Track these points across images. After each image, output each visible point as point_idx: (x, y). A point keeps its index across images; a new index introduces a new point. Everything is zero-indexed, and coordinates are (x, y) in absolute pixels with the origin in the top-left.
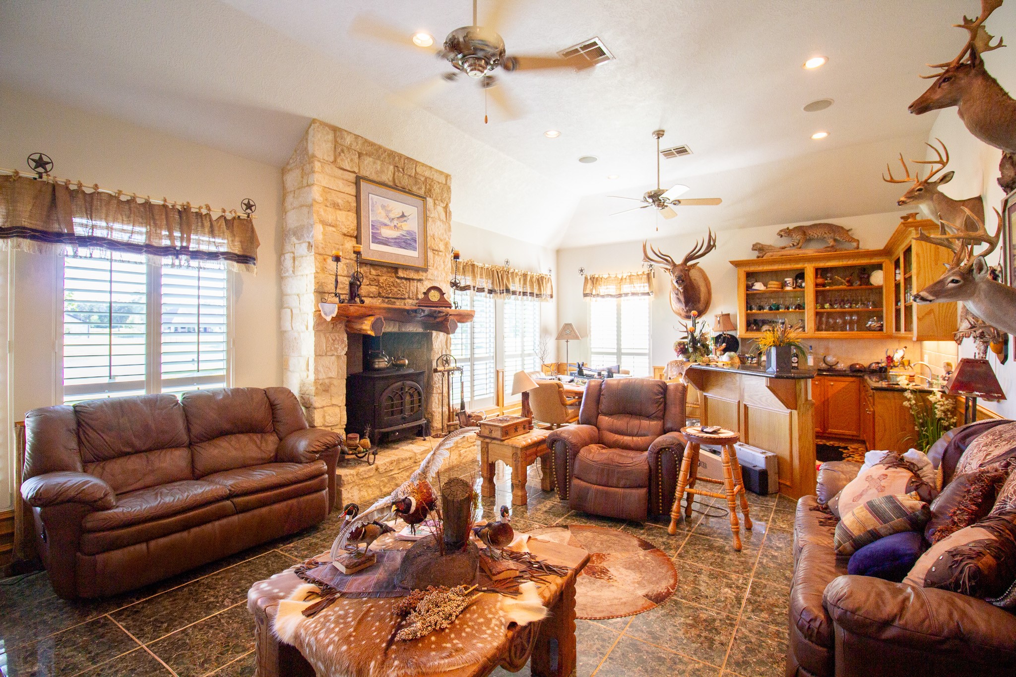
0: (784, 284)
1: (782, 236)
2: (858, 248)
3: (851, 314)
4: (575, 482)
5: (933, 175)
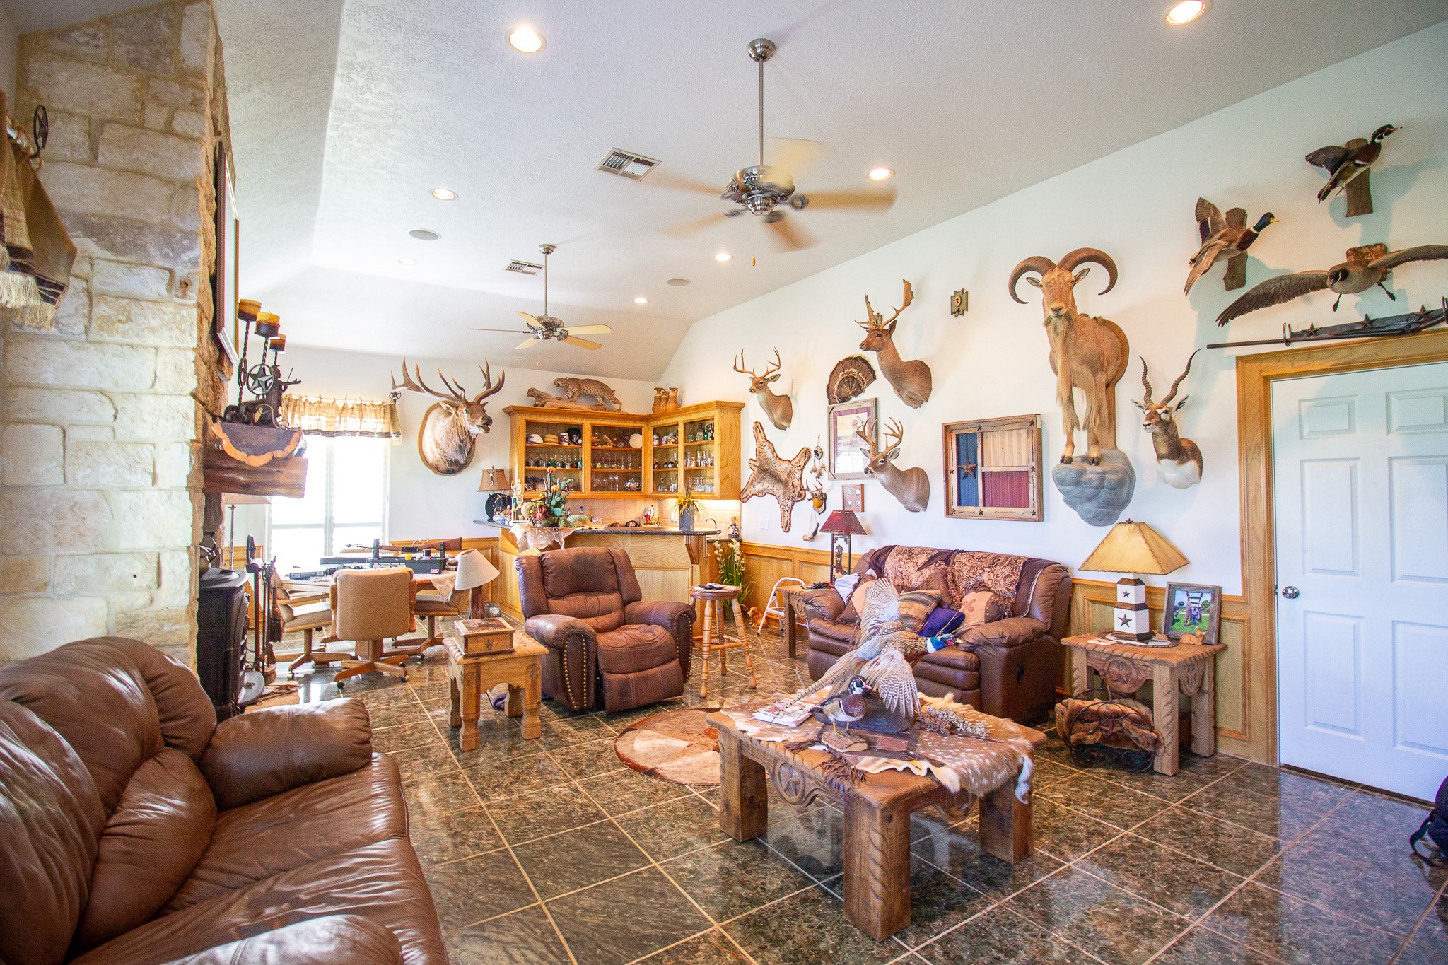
0: (560, 440)
1: (559, 386)
2: (620, 410)
3: (614, 474)
4: (612, 677)
5: (768, 373)
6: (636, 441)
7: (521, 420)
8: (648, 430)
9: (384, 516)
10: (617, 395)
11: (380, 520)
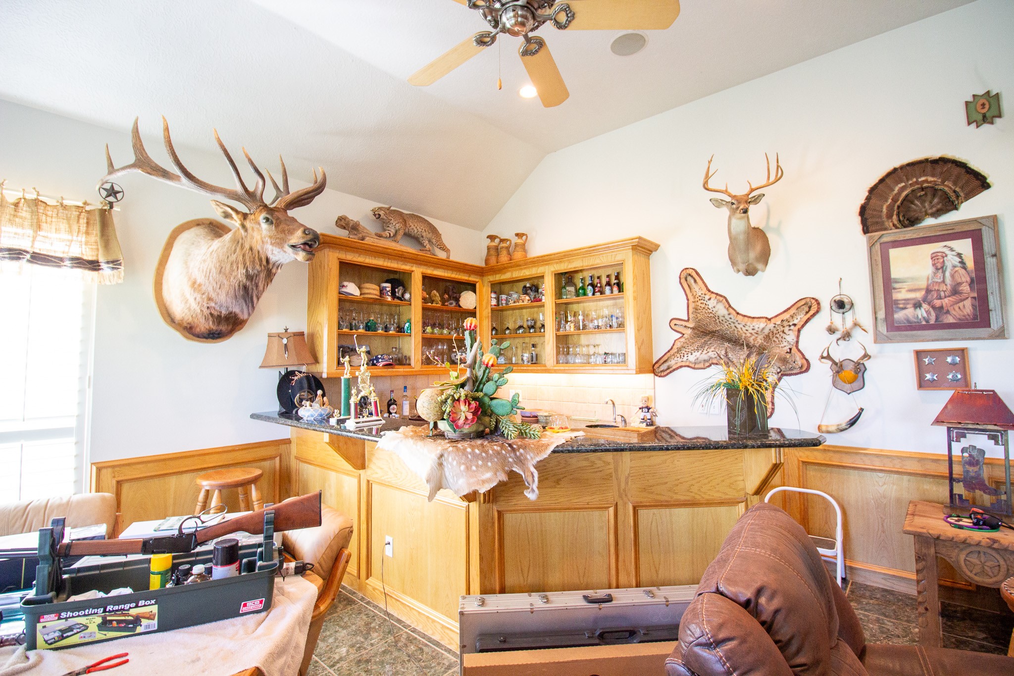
0: (381, 292)
1: (378, 218)
2: (448, 257)
5: (752, 190)
6: (468, 300)
7: (331, 259)
8: (484, 288)
9: (80, 417)
10: (445, 240)
11: (72, 423)
